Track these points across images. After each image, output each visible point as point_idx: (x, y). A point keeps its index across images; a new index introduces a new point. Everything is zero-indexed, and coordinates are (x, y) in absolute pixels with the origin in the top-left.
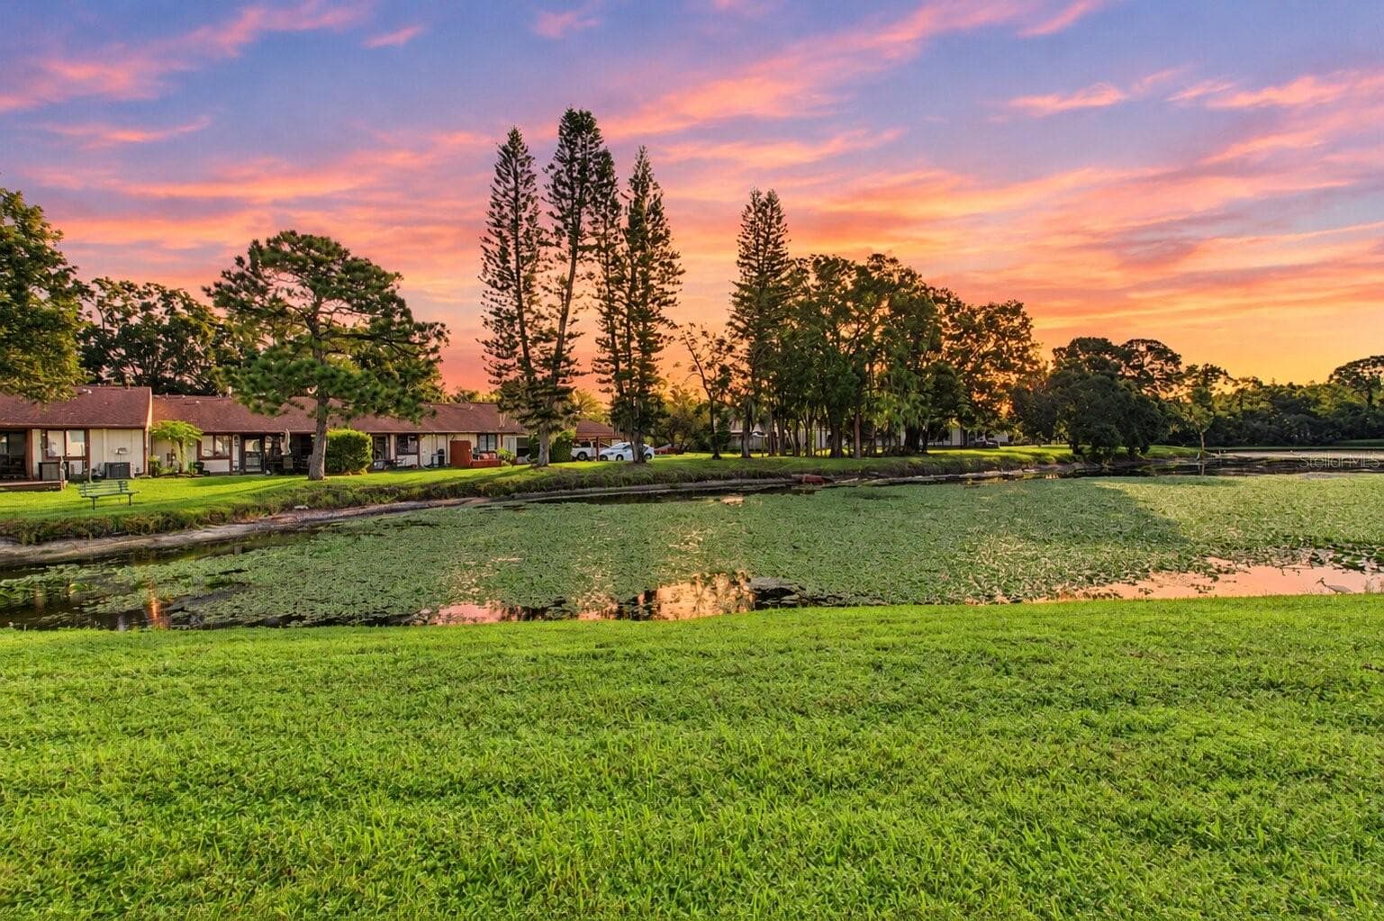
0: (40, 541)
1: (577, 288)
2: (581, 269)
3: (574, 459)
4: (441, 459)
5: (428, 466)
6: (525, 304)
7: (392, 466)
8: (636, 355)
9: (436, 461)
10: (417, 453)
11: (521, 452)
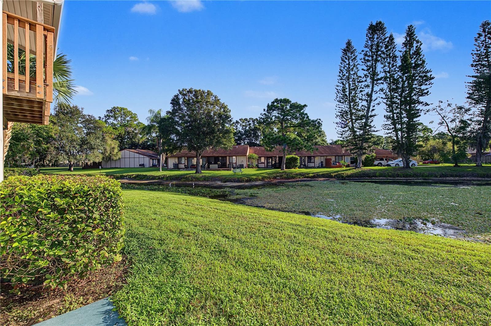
0: (225, 182)
1: (374, 96)
2: (376, 88)
3: (375, 166)
4: (322, 165)
5: (317, 167)
6: (352, 107)
7: (306, 167)
8: (406, 120)
9: (320, 165)
10: (314, 163)
11: (352, 163)
